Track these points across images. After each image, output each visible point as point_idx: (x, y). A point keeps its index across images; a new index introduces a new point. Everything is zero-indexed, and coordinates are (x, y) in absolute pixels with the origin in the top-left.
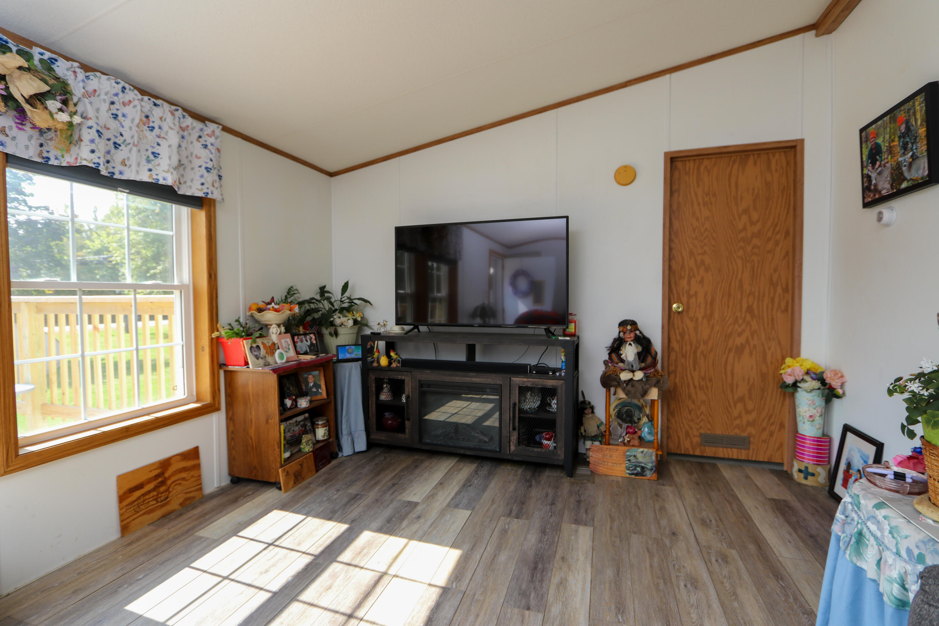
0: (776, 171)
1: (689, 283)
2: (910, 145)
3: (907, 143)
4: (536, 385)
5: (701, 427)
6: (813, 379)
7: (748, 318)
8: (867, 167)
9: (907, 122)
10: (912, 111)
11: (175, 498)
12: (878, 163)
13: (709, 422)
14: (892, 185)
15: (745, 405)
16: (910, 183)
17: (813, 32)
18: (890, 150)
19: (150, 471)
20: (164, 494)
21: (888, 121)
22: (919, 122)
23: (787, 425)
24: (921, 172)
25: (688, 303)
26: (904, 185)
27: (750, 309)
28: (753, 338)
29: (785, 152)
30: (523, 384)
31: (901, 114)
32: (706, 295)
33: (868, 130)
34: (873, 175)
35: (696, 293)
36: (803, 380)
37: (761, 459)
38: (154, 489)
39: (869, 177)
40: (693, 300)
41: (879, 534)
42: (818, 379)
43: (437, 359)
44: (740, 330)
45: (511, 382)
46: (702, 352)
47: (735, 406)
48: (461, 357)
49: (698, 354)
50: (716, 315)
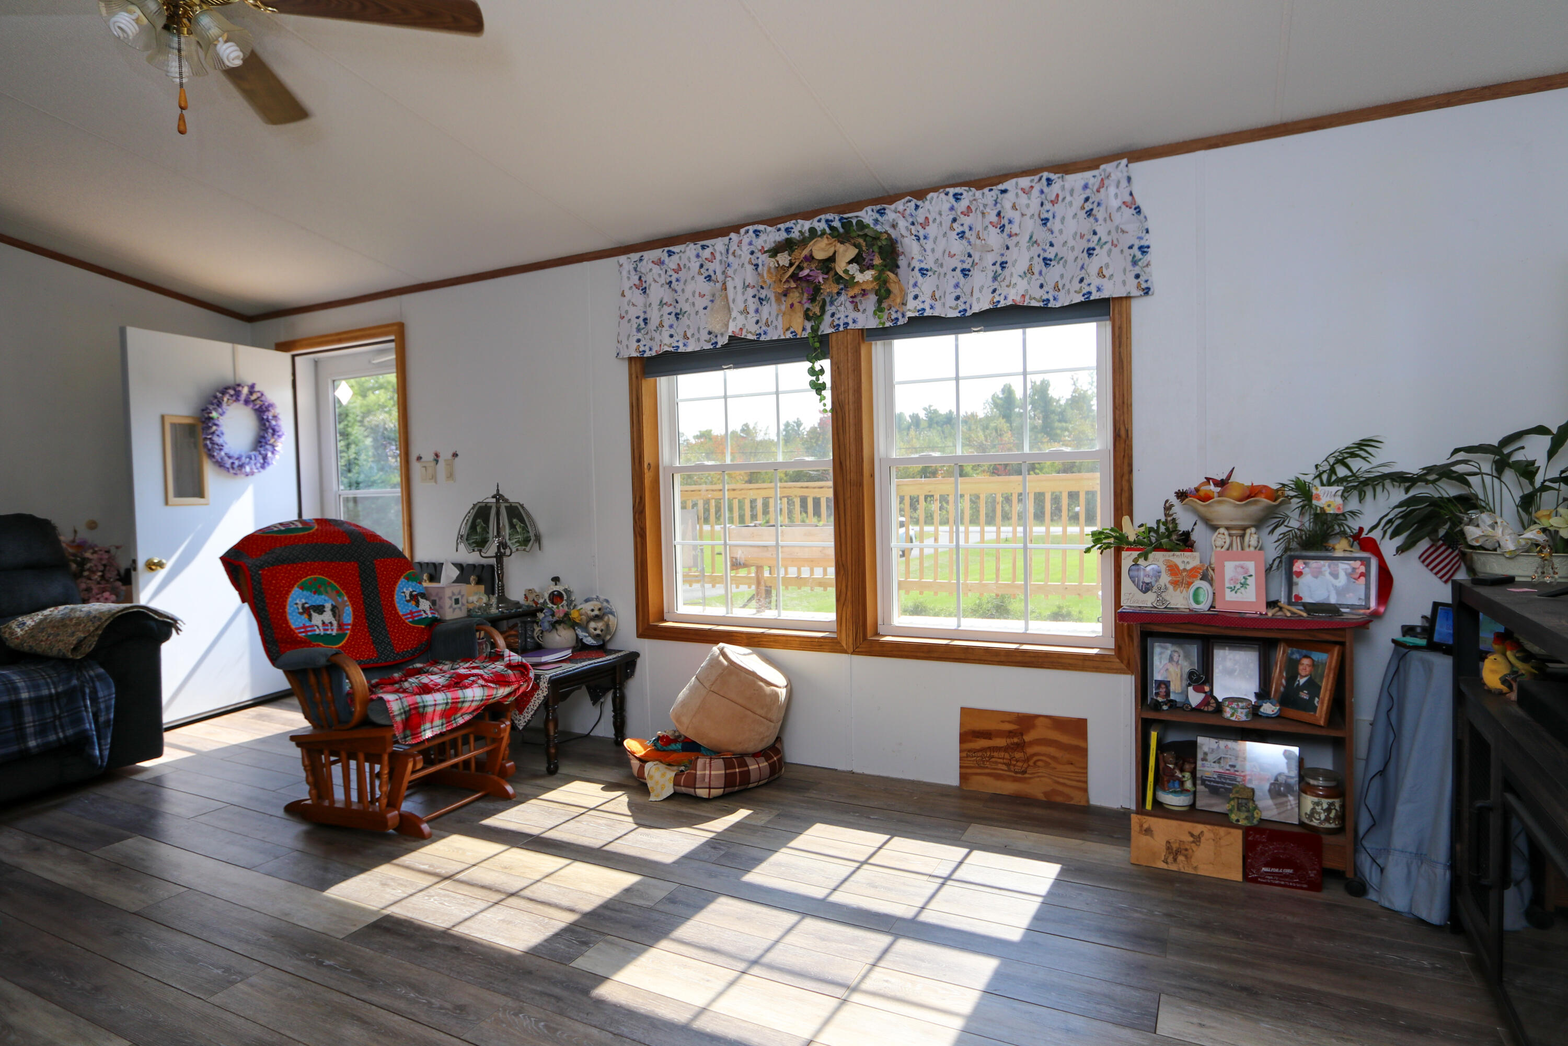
11: (1038, 779)
19: (1003, 722)
20: (1020, 764)
38: (1006, 749)
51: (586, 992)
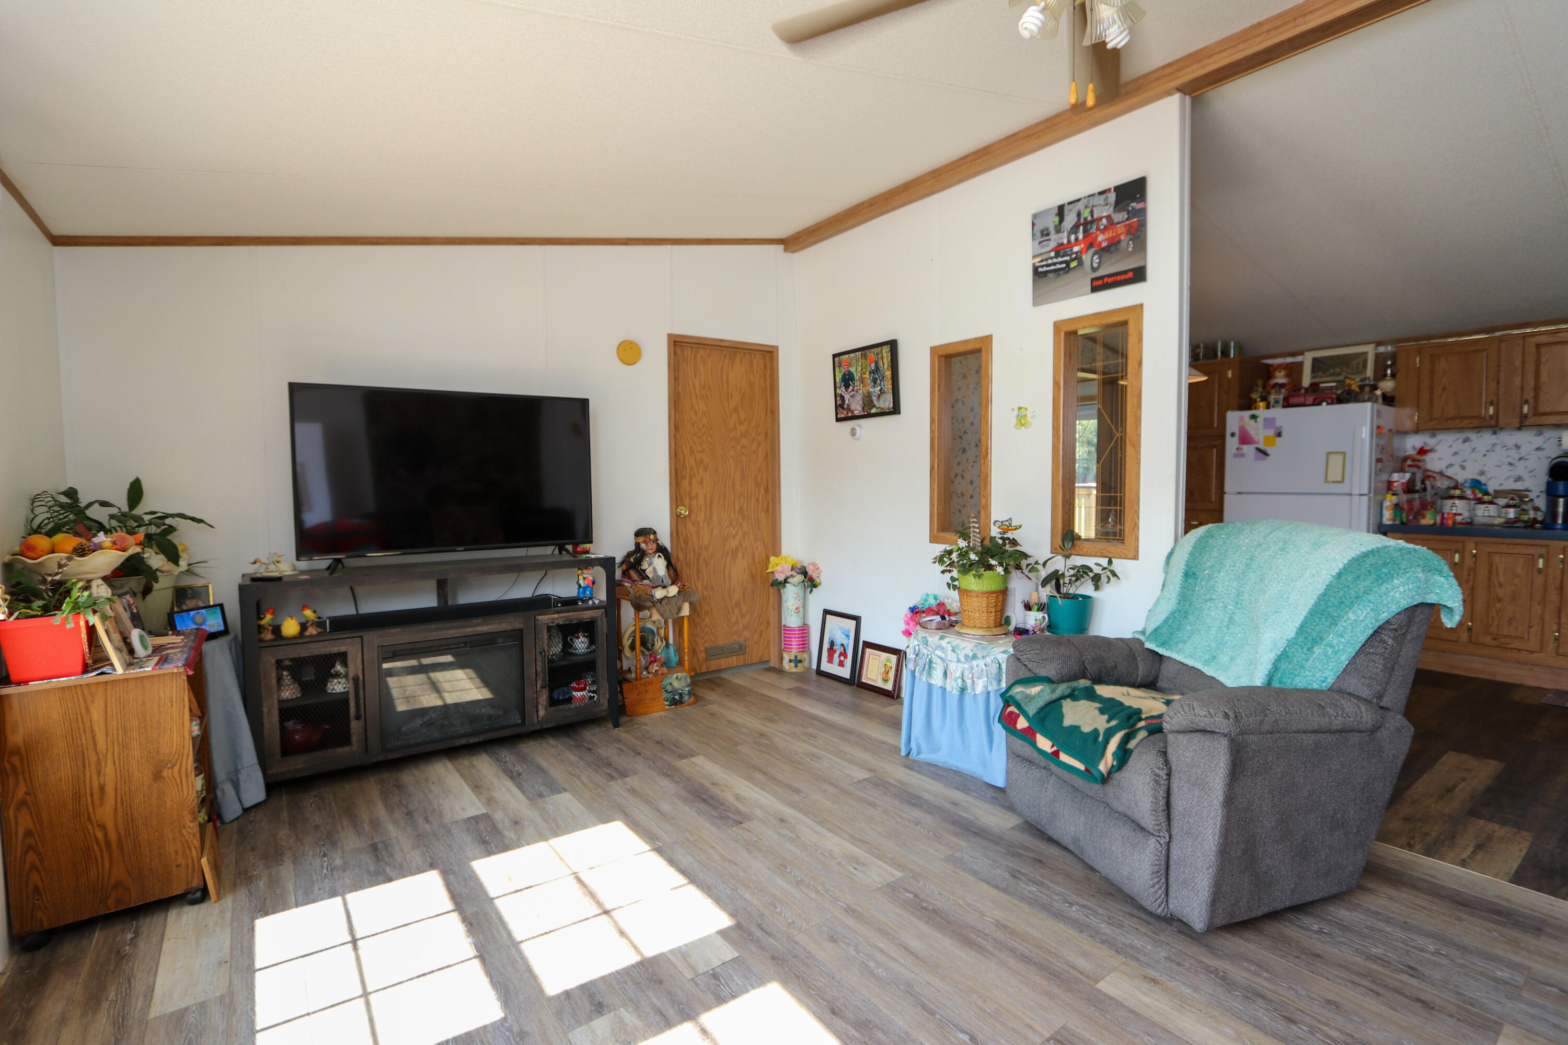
0: (757, 372)
1: (690, 484)
2: (879, 381)
3: (876, 379)
4: (570, 621)
5: (706, 641)
6: (798, 573)
7: (740, 520)
8: (840, 388)
9: (876, 363)
10: (880, 356)
12: (851, 388)
13: (712, 633)
14: (863, 408)
15: (740, 609)
16: (879, 411)
17: (781, 247)
18: (862, 380)
21: (860, 356)
22: (886, 366)
23: (772, 621)
24: (887, 404)
25: (690, 505)
26: (874, 411)
27: (741, 511)
28: (744, 540)
29: (763, 355)
30: (553, 623)
31: (871, 354)
32: (705, 496)
33: (841, 357)
34: (847, 397)
35: (697, 494)
36: (792, 576)
37: (755, 662)
39: (842, 397)
40: (694, 503)
41: (943, 656)
42: (802, 573)
43: (361, 611)
44: (734, 532)
45: (537, 623)
46: (704, 559)
47: (733, 612)
48: (428, 600)
49: (701, 560)
50: (715, 518)
51: (738, 926)
